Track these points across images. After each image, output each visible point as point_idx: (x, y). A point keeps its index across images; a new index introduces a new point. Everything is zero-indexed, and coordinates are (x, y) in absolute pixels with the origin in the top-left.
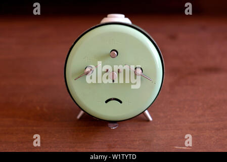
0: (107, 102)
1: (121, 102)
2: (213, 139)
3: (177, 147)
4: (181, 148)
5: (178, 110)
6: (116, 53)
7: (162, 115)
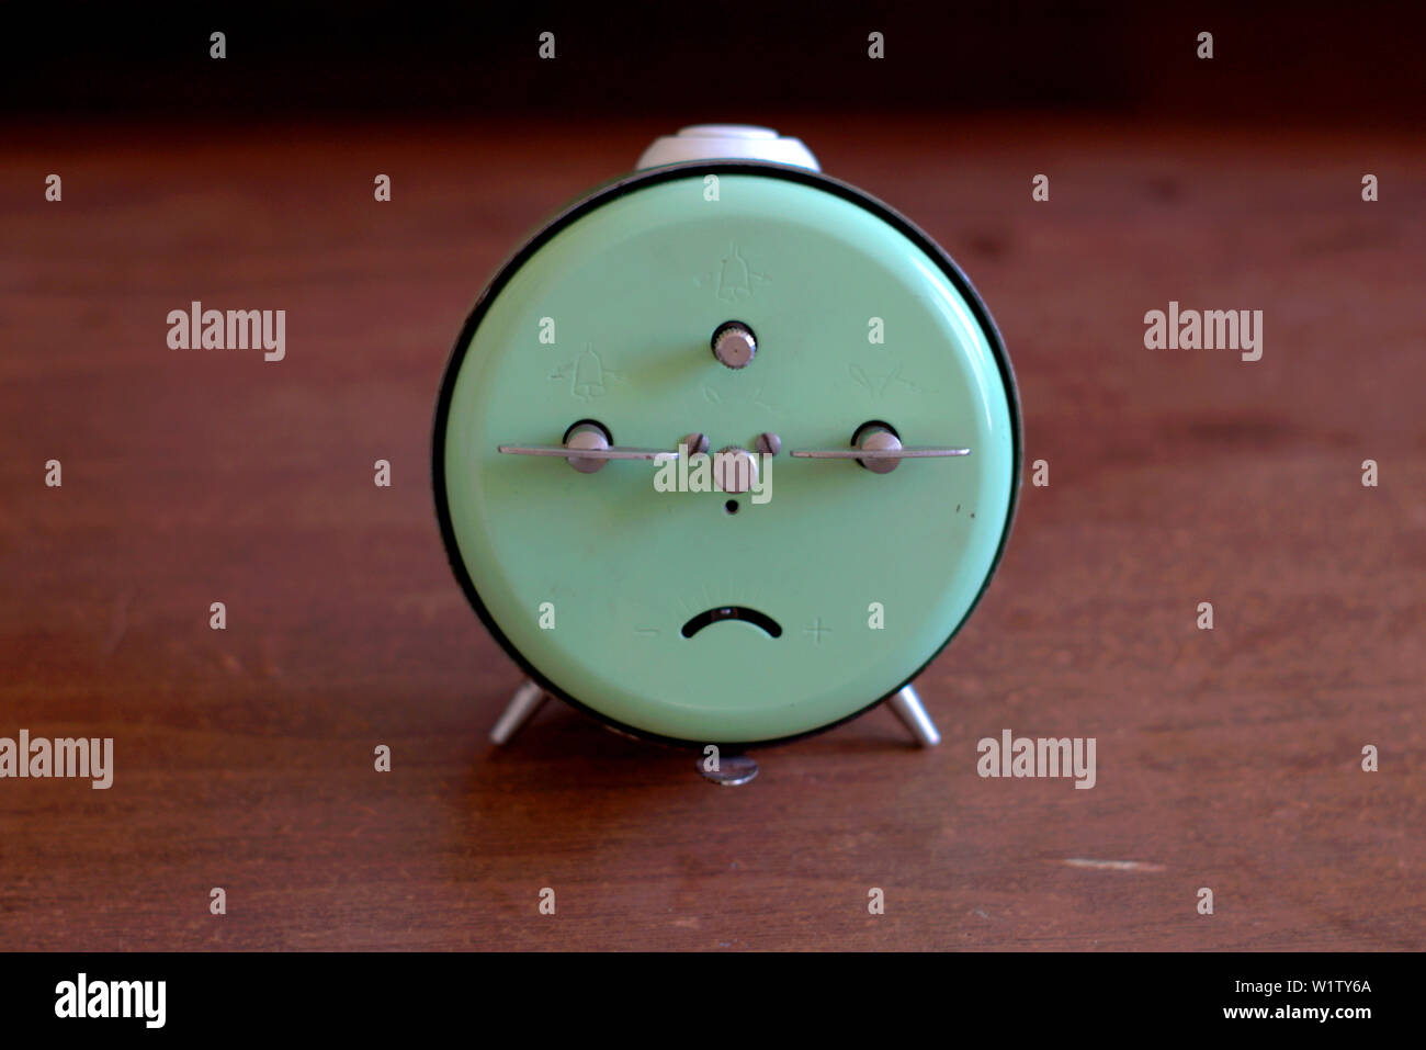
0: (690, 629)
1: (774, 629)
2: (1280, 813)
3: (1079, 863)
4: (1102, 865)
5: (1064, 657)
6: (750, 340)
7: (971, 686)
